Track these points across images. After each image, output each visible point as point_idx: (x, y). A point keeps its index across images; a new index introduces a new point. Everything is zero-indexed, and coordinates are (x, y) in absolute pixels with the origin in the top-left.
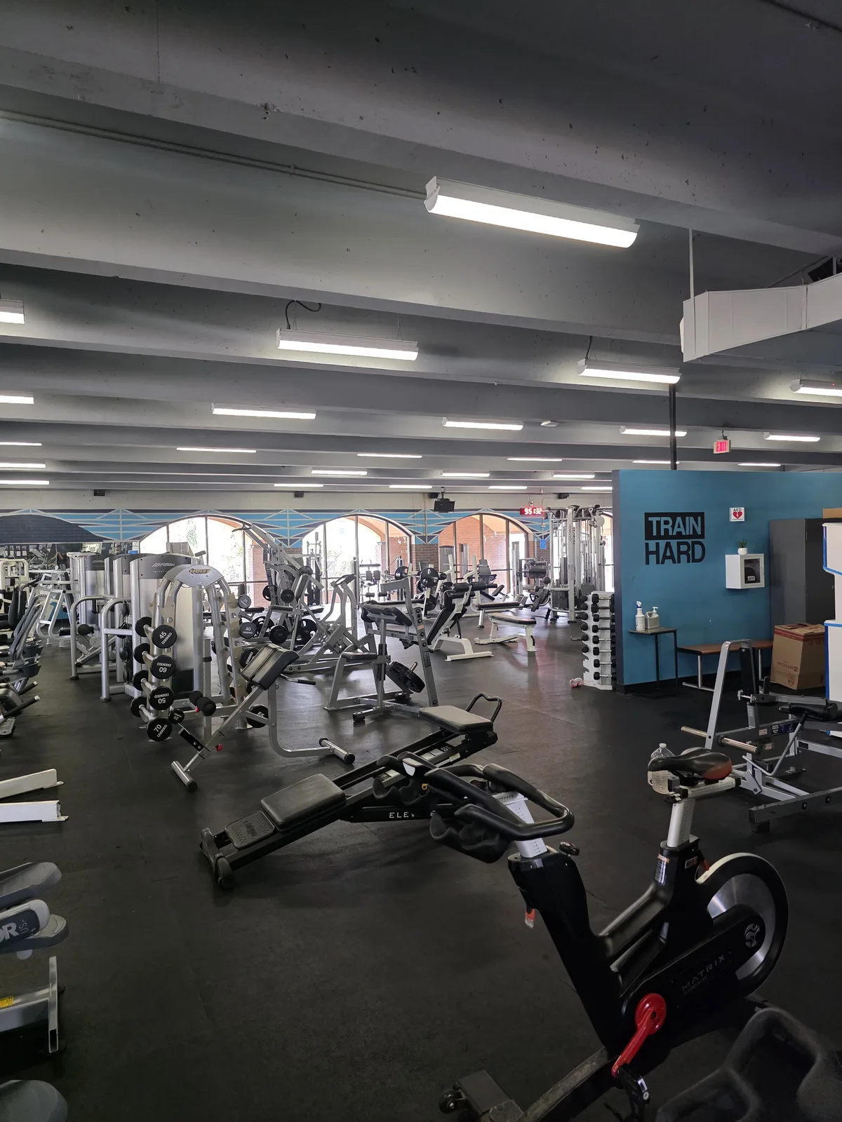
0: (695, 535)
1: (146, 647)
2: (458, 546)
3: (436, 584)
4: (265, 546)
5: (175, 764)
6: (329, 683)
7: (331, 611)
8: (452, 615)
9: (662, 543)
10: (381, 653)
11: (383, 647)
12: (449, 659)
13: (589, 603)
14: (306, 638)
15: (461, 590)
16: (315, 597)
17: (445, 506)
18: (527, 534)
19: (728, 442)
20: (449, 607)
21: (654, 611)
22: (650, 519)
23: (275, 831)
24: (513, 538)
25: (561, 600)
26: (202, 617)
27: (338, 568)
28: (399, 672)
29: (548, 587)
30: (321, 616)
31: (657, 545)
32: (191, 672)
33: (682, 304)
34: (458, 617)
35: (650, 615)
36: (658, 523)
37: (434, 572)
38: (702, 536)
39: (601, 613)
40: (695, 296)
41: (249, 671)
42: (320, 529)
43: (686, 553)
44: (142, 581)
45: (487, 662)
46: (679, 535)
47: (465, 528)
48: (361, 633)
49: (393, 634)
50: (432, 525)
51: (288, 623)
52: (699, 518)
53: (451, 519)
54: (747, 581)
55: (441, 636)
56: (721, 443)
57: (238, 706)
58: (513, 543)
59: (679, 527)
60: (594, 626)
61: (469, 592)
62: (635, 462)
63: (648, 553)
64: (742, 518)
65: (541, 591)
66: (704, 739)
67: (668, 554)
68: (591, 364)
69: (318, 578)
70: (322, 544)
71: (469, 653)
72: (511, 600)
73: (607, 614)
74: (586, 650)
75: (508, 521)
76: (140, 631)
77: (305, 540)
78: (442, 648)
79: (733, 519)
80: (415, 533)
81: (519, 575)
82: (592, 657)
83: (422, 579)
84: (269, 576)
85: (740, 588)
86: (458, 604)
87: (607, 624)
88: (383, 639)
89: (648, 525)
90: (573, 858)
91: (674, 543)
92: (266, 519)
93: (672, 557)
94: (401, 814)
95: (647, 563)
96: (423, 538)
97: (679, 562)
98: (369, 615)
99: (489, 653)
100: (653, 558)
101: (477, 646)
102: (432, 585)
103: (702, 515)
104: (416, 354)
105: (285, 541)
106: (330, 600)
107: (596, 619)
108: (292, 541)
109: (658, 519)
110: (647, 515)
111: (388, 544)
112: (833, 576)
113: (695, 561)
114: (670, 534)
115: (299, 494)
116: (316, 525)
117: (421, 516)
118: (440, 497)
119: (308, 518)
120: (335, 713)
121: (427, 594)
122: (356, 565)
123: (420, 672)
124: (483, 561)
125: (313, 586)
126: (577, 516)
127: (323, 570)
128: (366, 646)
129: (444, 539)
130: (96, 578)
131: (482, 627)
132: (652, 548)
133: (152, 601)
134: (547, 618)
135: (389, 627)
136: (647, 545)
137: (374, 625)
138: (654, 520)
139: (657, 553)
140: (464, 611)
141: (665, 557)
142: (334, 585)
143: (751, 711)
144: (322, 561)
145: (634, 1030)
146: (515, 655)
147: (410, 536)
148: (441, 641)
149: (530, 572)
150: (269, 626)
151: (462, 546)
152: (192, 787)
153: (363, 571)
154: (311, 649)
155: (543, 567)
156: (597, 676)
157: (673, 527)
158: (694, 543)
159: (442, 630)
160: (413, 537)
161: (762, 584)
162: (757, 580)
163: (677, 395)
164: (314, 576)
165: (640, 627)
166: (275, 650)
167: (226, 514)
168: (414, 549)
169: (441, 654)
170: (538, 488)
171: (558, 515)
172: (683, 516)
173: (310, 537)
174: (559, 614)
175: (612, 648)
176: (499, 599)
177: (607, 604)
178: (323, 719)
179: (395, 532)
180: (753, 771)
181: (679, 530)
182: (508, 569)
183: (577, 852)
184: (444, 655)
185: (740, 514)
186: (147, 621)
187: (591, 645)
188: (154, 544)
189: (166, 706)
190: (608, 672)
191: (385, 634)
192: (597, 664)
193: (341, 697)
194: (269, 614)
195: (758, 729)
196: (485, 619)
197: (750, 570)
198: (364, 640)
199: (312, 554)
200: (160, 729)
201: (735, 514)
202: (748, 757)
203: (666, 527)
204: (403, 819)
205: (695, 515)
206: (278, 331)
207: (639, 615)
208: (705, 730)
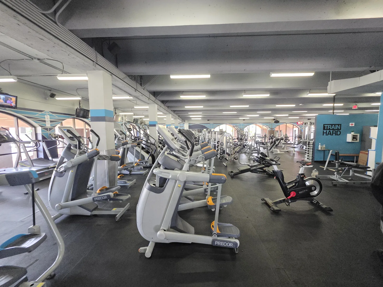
0: (338, 129)
1: (218, 146)
2: (280, 131)
3: (273, 139)
4: (237, 130)
5: (224, 163)
6: (248, 155)
7: (249, 143)
8: (275, 145)
9: (328, 131)
10: (259, 150)
11: (259, 149)
12: (274, 153)
13: (307, 143)
14: (244, 147)
15: (278, 140)
16: (246, 140)
17: (277, 122)
18: (298, 128)
19: (357, 106)
20: (275, 143)
21: (324, 146)
22: (325, 125)
23: (240, 172)
24: (294, 129)
25: (305, 143)
26: (227, 142)
27: (252, 134)
28: (262, 154)
29: (301, 140)
30: (248, 143)
31: (326, 131)
32: (225, 150)
33: (328, 83)
34: (277, 145)
35: (323, 146)
36: (327, 127)
37: (273, 136)
38: (340, 129)
39: (310, 145)
40: (331, 81)
41: (235, 150)
42: (248, 127)
43: (335, 133)
44: (218, 135)
45: (283, 154)
46: (333, 129)
47: (282, 127)
48: (255, 146)
49: (261, 147)
50: (273, 126)
51: (241, 145)
52: (340, 125)
53: (279, 125)
54: (353, 140)
55: (273, 149)
56: (355, 106)
57: (233, 156)
58: (295, 130)
59: (333, 127)
60: (308, 148)
61: (279, 140)
62: (329, 111)
63: (324, 133)
64: (353, 125)
65: (299, 141)
66: (324, 168)
67: (330, 133)
68: (310, 93)
69: (247, 136)
70: (248, 130)
71: (279, 152)
72: (292, 143)
73: (312, 146)
74: (306, 153)
75: (293, 125)
76: (218, 143)
77: (245, 129)
78: (273, 151)
79: (350, 125)
80: (269, 128)
81: (295, 138)
82: (307, 155)
83: (270, 137)
84: (238, 135)
85: (351, 142)
86: (277, 143)
87: (312, 148)
88: (259, 147)
89: (324, 127)
90: (282, 171)
91: (331, 131)
92: (237, 125)
93: (331, 134)
94: (260, 173)
95: (323, 135)
96: (271, 129)
97: (333, 135)
98: (257, 143)
99: (284, 153)
100: (325, 134)
101: (281, 151)
102: (272, 139)
103: (341, 125)
104: (269, 95)
105: (241, 129)
106: (249, 141)
107: (309, 147)
108: (242, 129)
109: (327, 125)
110: (324, 125)
111: (263, 130)
112: (372, 139)
113: (337, 135)
114: (330, 129)
115: (244, 120)
116: (247, 126)
117: (271, 124)
118: (276, 120)
119: (245, 125)
120: (250, 160)
121: (271, 140)
122: (255, 134)
123: (266, 154)
124: (286, 134)
125: (246, 137)
126: (311, 124)
127: (248, 135)
128: (256, 148)
129: (277, 129)
130: (209, 135)
131: (283, 148)
132: (325, 131)
133: (220, 138)
134: (301, 147)
135: (261, 145)
136: (323, 131)
137: (258, 145)
138: (326, 126)
139: (326, 133)
140: (278, 144)
141: (328, 134)
142: (251, 137)
143: (337, 164)
144: (248, 133)
145: (290, 195)
146: (290, 154)
147: (268, 128)
148: (273, 150)
149: (298, 137)
150: (237, 145)
151: (281, 131)
152: (226, 166)
153: (257, 135)
154: (245, 149)
155: (301, 136)
156: (308, 158)
157: (331, 127)
158: (337, 131)
159: (273, 147)
160: (269, 129)
161: (358, 141)
162: (357, 140)
163: (335, 97)
164: (246, 136)
165: (320, 149)
166: (240, 147)
167: (230, 124)
168: (269, 131)
169: (272, 152)
170: (302, 117)
171: (305, 124)
172: (335, 125)
173: (246, 128)
174: (304, 146)
175: (312, 153)
176: (289, 142)
177: (312, 144)
178: (247, 160)
179: (265, 127)
180: (337, 176)
181: (333, 128)
182: (293, 136)
183: (283, 171)
184: (273, 152)
185: (353, 124)
186: (219, 142)
187: (307, 152)
188: (217, 129)
189: (222, 155)
190: (311, 158)
191: (260, 146)
192: (308, 156)
193: (250, 157)
194: (238, 142)
195: (338, 168)
196: (284, 147)
197: (354, 137)
198: (256, 147)
199: (246, 132)
200: (221, 158)
201: (351, 124)
202: (336, 173)
203: (330, 127)
204: (260, 174)
205: (338, 125)
206: (243, 94)
207: (320, 146)
208: (324, 167)
